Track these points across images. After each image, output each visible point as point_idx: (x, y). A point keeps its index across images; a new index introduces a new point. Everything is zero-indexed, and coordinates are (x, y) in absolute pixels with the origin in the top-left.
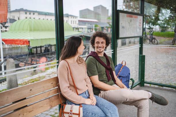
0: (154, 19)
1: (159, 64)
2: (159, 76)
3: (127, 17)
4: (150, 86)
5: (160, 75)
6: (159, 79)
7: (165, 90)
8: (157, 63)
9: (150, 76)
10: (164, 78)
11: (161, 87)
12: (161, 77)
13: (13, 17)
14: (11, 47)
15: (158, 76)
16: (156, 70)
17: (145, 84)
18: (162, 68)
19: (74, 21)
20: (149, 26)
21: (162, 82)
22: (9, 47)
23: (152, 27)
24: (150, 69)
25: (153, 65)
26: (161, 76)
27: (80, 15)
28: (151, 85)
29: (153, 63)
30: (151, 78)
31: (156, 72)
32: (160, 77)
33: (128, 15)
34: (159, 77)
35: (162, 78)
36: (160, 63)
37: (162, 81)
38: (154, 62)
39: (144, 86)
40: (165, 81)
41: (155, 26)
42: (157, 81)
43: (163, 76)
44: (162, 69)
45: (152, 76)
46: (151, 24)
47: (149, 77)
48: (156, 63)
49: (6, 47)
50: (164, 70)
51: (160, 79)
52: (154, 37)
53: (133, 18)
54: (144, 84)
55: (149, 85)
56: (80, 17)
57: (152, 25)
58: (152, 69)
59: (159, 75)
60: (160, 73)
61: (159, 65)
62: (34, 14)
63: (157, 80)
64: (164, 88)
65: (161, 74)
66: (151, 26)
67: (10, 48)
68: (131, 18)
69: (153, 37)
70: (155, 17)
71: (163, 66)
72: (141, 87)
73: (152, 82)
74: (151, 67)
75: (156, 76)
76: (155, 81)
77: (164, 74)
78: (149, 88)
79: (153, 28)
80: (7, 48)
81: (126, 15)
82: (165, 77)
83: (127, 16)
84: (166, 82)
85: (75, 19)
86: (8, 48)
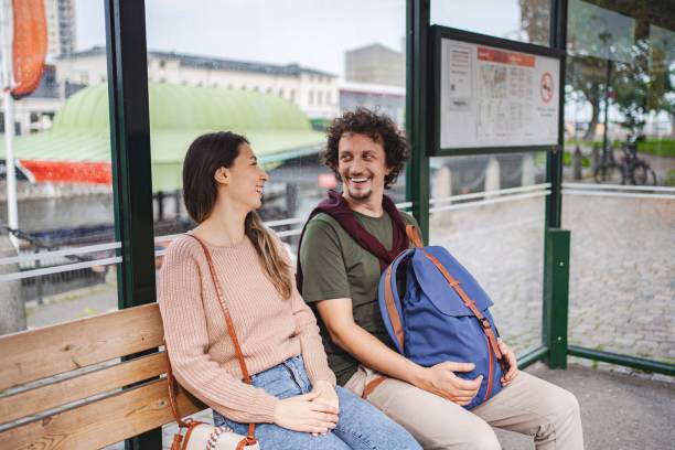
0: (649, 86)
1: (651, 270)
2: (644, 325)
3: (480, 58)
4: (595, 366)
5: (649, 319)
6: (639, 336)
7: (661, 385)
8: (641, 268)
9: (603, 323)
10: (663, 334)
11: (643, 376)
12: (652, 327)
13: (82, 76)
14: (67, 194)
15: (638, 324)
16: (631, 297)
17: (571, 360)
18: (658, 288)
19: (320, 95)
20: (629, 115)
21: (651, 349)
22: (59, 194)
23: (640, 116)
24: (605, 294)
25: (622, 274)
26: (650, 323)
27: (348, 70)
28: (600, 363)
29: (622, 267)
30: (603, 332)
31: (630, 306)
32: (647, 327)
33: (484, 51)
34: (638, 328)
35: (654, 331)
36: (656, 265)
37: (655, 345)
38: (628, 264)
39: (564, 366)
40: (664, 346)
41: (653, 112)
42: (631, 347)
43: (659, 324)
44: (659, 292)
45: (609, 324)
46: (634, 105)
47: (597, 327)
48: (636, 266)
49: (49, 196)
50: (668, 298)
51: (643, 339)
52: (640, 156)
53: (508, 66)
54: (565, 359)
55: (588, 363)
56: (348, 79)
57: (641, 110)
58: (615, 293)
59: (643, 319)
60: (647, 310)
61: (650, 275)
62: (162, 65)
63: (630, 342)
64: (657, 377)
65: (651, 314)
66: (634, 113)
67: (63, 198)
68: (502, 65)
69: (635, 158)
70: (654, 78)
71: (666, 282)
72: (552, 372)
73: (607, 349)
74: (611, 282)
75: (627, 325)
76: (622, 347)
77: (667, 317)
78: (587, 376)
79: (643, 123)
80: (52, 198)
81: (473, 48)
82: (666, 326)
83: (482, 54)
84: (671, 352)
85: (323, 86)
86: (57, 199)
